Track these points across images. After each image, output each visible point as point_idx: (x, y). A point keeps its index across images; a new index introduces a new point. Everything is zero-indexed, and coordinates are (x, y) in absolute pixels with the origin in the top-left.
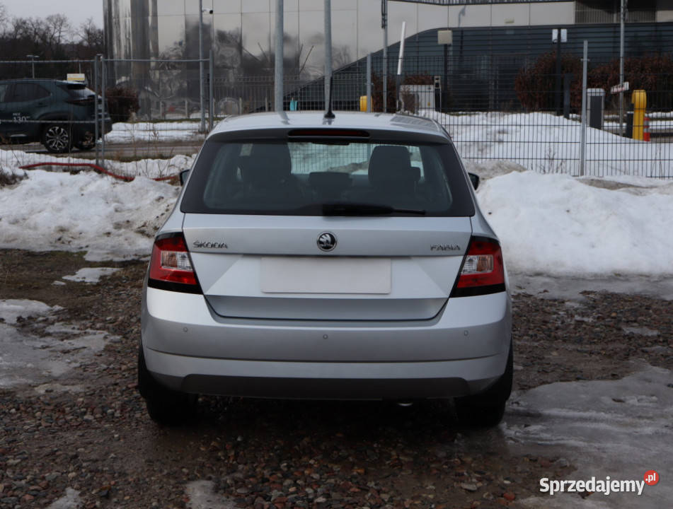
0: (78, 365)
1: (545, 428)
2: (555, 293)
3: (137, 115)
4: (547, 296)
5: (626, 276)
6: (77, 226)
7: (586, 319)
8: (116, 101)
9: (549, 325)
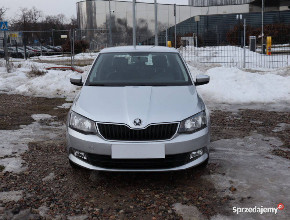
0: (59, 135)
1: (214, 154)
2: (229, 110)
3: (89, 50)
4: (226, 111)
5: (255, 103)
6: (63, 89)
7: (238, 118)
8: (81, 45)
9: (224, 121)
